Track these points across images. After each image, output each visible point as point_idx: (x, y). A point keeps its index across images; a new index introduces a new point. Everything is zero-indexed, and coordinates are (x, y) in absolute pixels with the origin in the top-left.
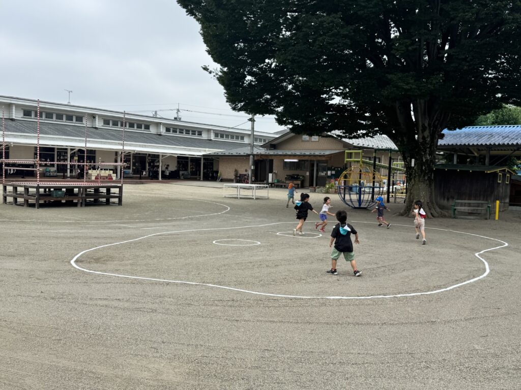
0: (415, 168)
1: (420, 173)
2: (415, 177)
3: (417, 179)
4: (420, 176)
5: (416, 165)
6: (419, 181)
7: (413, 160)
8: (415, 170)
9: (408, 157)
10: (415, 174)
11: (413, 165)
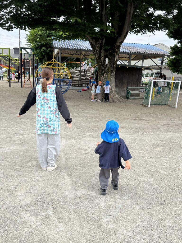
0: (108, 65)
1: (112, 69)
2: (108, 72)
3: (109, 74)
4: (112, 71)
5: (109, 64)
6: (111, 76)
7: (107, 60)
8: (108, 67)
9: (103, 57)
10: (108, 70)
11: (107, 63)
